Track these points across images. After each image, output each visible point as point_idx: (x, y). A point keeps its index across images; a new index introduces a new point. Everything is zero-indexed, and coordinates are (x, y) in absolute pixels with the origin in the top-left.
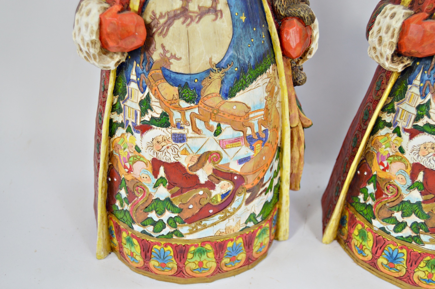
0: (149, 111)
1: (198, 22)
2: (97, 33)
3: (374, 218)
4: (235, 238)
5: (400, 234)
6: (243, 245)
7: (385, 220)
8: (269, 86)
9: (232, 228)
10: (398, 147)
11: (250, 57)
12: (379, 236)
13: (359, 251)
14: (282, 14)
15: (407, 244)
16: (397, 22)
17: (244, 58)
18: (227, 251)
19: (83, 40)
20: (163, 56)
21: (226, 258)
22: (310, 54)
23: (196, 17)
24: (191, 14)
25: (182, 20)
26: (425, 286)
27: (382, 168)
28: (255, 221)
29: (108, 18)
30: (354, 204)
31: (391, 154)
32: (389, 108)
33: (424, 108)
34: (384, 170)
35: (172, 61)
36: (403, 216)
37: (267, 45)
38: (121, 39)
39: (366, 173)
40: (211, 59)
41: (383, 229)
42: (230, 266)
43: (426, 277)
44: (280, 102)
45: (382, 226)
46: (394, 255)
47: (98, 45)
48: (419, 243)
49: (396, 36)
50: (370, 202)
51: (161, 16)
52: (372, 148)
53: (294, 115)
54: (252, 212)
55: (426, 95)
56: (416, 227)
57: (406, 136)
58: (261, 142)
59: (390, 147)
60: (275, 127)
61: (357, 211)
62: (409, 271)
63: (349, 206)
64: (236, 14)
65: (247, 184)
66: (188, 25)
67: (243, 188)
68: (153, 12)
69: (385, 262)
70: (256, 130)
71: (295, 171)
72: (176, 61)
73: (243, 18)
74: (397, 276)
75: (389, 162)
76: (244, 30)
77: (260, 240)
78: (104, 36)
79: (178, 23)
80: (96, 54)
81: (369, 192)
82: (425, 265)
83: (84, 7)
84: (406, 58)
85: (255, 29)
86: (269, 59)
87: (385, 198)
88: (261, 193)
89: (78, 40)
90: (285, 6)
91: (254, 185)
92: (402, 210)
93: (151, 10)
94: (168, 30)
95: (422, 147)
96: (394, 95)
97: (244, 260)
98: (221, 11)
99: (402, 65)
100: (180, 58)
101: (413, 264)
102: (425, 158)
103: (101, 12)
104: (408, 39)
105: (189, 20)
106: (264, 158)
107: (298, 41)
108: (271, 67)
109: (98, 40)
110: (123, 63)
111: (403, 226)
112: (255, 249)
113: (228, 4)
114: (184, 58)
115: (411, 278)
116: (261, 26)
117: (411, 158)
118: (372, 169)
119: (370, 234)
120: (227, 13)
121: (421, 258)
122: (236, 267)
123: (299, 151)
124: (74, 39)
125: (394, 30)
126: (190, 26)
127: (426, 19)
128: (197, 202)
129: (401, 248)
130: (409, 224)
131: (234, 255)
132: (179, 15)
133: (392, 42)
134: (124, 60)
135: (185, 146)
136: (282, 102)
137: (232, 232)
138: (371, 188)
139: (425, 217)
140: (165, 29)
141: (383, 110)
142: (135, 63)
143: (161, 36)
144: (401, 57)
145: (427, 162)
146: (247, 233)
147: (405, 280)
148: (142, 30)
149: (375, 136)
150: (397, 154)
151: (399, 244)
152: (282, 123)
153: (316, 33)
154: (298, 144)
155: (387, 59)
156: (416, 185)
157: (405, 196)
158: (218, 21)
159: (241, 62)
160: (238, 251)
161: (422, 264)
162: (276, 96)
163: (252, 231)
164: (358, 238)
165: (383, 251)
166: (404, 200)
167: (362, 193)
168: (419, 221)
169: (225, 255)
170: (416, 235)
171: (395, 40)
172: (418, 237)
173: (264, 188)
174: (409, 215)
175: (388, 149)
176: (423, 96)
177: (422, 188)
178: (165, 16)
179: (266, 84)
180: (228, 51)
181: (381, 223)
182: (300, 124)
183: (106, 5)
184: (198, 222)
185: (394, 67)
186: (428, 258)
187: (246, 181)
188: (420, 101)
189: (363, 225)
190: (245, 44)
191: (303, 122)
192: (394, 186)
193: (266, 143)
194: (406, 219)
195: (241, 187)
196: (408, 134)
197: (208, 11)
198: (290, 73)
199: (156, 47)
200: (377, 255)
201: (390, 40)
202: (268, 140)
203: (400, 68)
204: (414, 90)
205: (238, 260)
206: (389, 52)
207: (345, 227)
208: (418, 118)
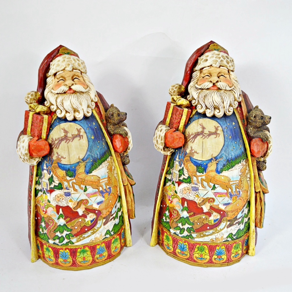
0: (53, 183)
1: (72, 141)
2: (28, 150)
3: (171, 229)
4: (100, 243)
5: (183, 235)
6: (105, 247)
7: (175, 228)
8: (109, 166)
9: (98, 238)
10: (174, 191)
11: (97, 155)
12: (174, 237)
13: (168, 247)
14: (112, 133)
15: (187, 240)
16: (163, 133)
17: (95, 155)
18: (97, 251)
19: (21, 153)
20: (58, 157)
21: (97, 254)
22: (129, 149)
23: (71, 139)
24: (69, 138)
25: (65, 141)
26: (200, 261)
27: (170, 202)
28: (110, 234)
29: (32, 143)
30: (162, 223)
31: (172, 195)
32: (169, 172)
33: (181, 171)
34: (171, 203)
35: (62, 159)
36: (182, 225)
37: (106, 148)
38: (38, 152)
39: (164, 206)
40: (79, 157)
41: (175, 233)
42: (100, 259)
43: (200, 257)
44: (116, 174)
45: (174, 232)
46: (182, 247)
47: (29, 155)
48: (192, 238)
49: (163, 139)
50: (168, 220)
51: (56, 140)
52: (165, 193)
53: (124, 179)
54: (108, 229)
55: (181, 165)
56: (189, 230)
57: (176, 185)
58: (108, 193)
59: (172, 191)
60: (115, 186)
61: (164, 226)
62: (191, 254)
63: (160, 224)
64: (89, 136)
65: (103, 215)
66: (68, 143)
67: (101, 217)
68: (52, 138)
69: (179, 251)
70: (104, 188)
71: (130, 208)
72: (63, 159)
73: (93, 138)
74: (186, 258)
75: (172, 198)
76: (93, 143)
77: (115, 245)
78: (31, 151)
79: (63, 142)
80: (28, 159)
81: (167, 215)
82: (197, 250)
83: (21, 139)
84: (171, 149)
85: (99, 142)
86: (107, 154)
87: (173, 217)
88: (111, 219)
89: (20, 153)
90: (113, 129)
91: (107, 215)
92: (181, 222)
93: (51, 137)
94: (59, 146)
95: (184, 190)
96: (170, 166)
97: (107, 256)
98: (82, 136)
99: (169, 152)
100: (65, 158)
101: (192, 250)
102: (186, 195)
103: (29, 141)
104: (168, 141)
105: (68, 141)
106: (110, 201)
107: (120, 145)
108: (109, 158)
109: (28, 153)
110: (40, 162)
111: (183, 230)
112: (113, 250)
113: (85, 132)
114: (67, 157)
115: (193, 258)
116: (102, 140)
117: (180, 195)
118: (167, 203)
119: (170, 237)
120: (85, 136)
121: (195, 246)
122: (103, 260)
123: (131, 198)
124: (17, 153)
125: (162, 137)
126: (69, 143)
127: (175, 131)
128: (79, 225)
129: (185, 242)
130: (186, 229)
131: (101, 253)
132: (63, 139)
133: (162, 142)
134: (40, 160)
135: (71, 198)
136: (117, 174)
137: (98, 240)
138: (167, 213)
139: (192, 224)
140: (58, 146)
141: (167, 173)
142: (45, 161)
143: (56, 149)
144: (169, 148)
145: (187, 197)
146: (107, 241)
147: (190, 259)
148: (48, 147)
149: (166, 186)
150: (174, 194)
151: (183, 240)
152: (119, 184)
153: (130, 139)
154: (129, 194)
155: (161, 150)
156: (185, 208)
157: (181, 215)
158: (81, 140)
159: (93, 157)
160: (103, 251)
161: (196, 250)
162: (114, 171)
163: (109, 240)
164: (166, 240)
165: (177, 246)
166: (181, 217)
167: (164, 216)
168: (190, 226)
169: (96, 253)
170: (190, 234)
171: (163, 141)
172: (191, 235)
173: (112, 217)
174: (185, 225)
175: (171, 192)
176: (181, 166)
177: (187, 210)
178: (57, 140)
179: (107, 166)
180: (86, 153)
181: (174, 230)
182: (129, 183)
183: (31, 137)
184: (81, 236)
185: (166, 153)
186: (198, 246)
187: (102, 213)
188: (180, 168)
189: (167, 233)
190: (95, 149)
191: (130, 182)
192: (176, 210)
193: (111, 194)
194: (184, 227)
195: (100, 216)
196: (177, 184)
197: (76, 136)
198: (119, 159)
199: (54, 154)
200: (175, 248)
201: (161, 142)
202: (111, 192)
203: (169, 153)
204: (177, 163)
205: (104, 256)
206: (162, 147)
207: (160, 236)
208: (180, 176)
